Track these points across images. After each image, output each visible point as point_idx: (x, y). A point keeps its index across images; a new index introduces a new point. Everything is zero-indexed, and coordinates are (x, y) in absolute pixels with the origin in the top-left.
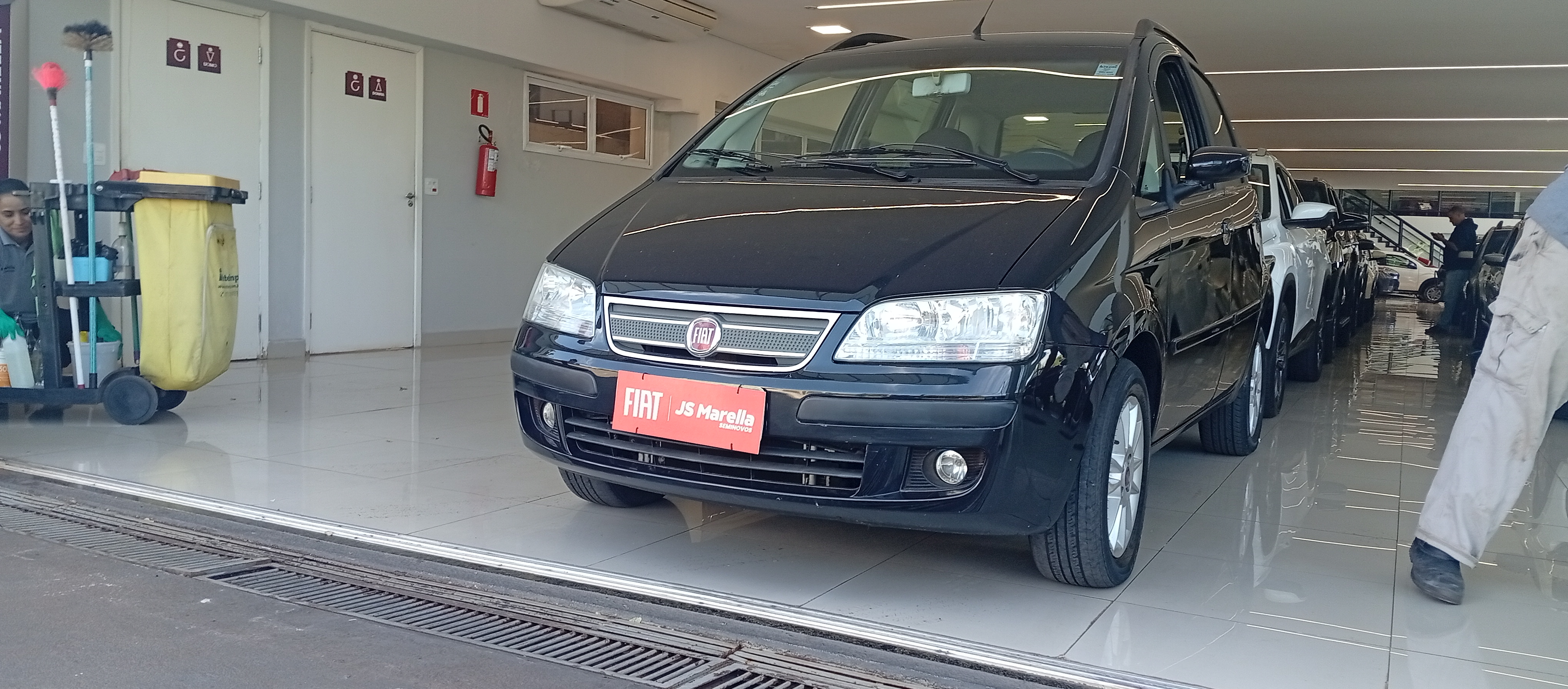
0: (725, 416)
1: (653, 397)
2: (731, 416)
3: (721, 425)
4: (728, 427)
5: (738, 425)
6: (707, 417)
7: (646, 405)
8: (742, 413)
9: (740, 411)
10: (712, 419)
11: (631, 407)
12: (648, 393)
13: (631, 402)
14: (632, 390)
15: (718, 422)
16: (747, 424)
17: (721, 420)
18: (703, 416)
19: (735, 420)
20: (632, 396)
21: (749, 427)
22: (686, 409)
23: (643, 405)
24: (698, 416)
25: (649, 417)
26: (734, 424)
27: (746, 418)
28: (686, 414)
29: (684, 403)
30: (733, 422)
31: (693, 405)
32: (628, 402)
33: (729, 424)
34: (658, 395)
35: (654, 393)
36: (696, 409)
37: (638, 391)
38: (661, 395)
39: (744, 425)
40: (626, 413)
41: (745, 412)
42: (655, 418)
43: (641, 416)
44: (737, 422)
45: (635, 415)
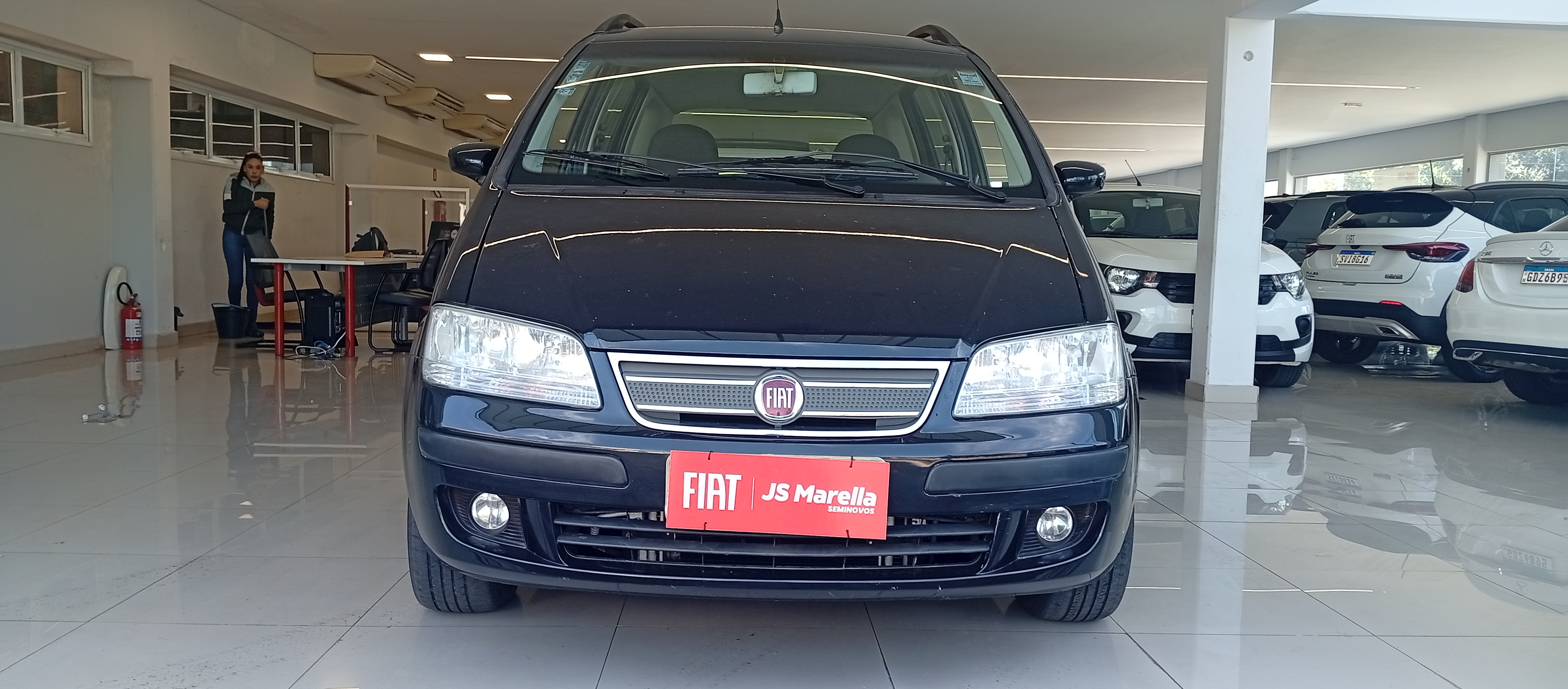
0: (835, 498)
1: (727, 482)
2: (843, 496)
3: (830, 509)
4: (839, 510)
5: (853, 506)
6: (809, 500)
7: (716, 492)
8: (858, 492)
9: (856, 489)
10: (816, 501)
11: (694, 498)
12: (719, 477)
13: (693, 491)
14: (694, 475)
15: (826, 505)
16: (866, 504)
17: (829, 501)
18: (803, 499)
19: (850, 501)
20: (694, 483)
21: (870, 507)
22: (778, 492)
23: (712, 492)
24: (797, 499)
25: (722, 507)
26: (849, 506)
27: (865, 496)
28: (777, 498)
29: (773, 485)
30: (847, 503)
31: (787, 486)
32: (688, 491)
33: (841, 506)
34: (734, 479)
35: (728, 477)
36: (791, 492)
37: (702, 476)
38: (739, 477)
39: (863, 506)
40: (686, 504)
41: (862, 489)
42: (731, 507)
43: (710, 506)
44: (853, 503)
45: (701, 505)
